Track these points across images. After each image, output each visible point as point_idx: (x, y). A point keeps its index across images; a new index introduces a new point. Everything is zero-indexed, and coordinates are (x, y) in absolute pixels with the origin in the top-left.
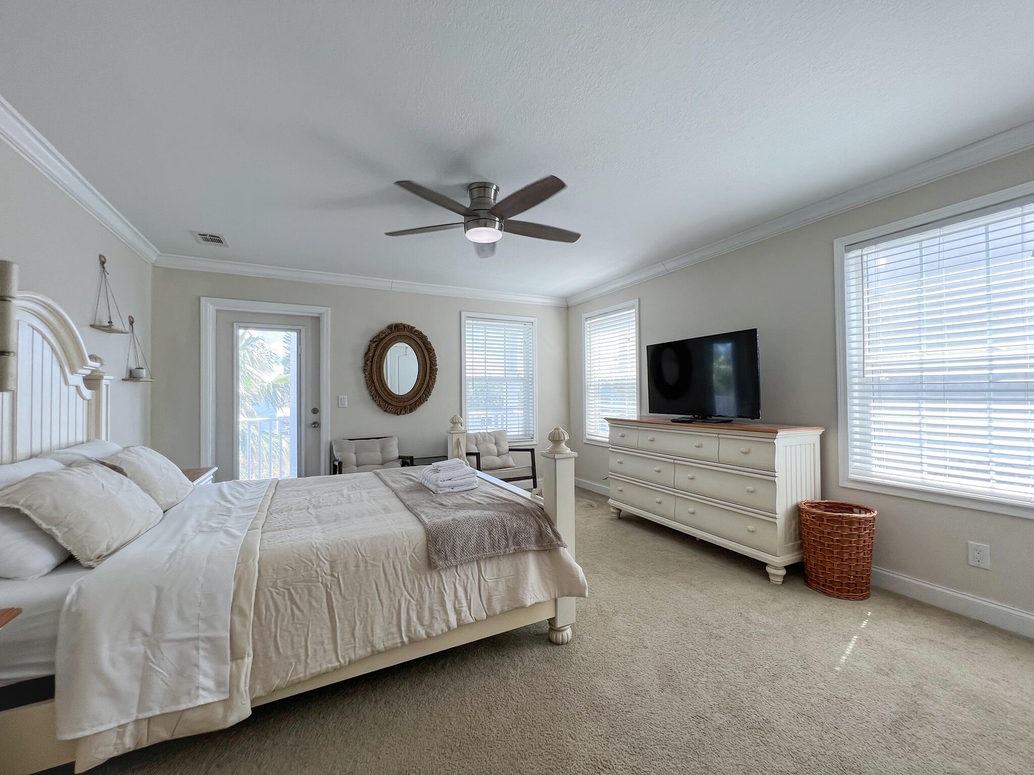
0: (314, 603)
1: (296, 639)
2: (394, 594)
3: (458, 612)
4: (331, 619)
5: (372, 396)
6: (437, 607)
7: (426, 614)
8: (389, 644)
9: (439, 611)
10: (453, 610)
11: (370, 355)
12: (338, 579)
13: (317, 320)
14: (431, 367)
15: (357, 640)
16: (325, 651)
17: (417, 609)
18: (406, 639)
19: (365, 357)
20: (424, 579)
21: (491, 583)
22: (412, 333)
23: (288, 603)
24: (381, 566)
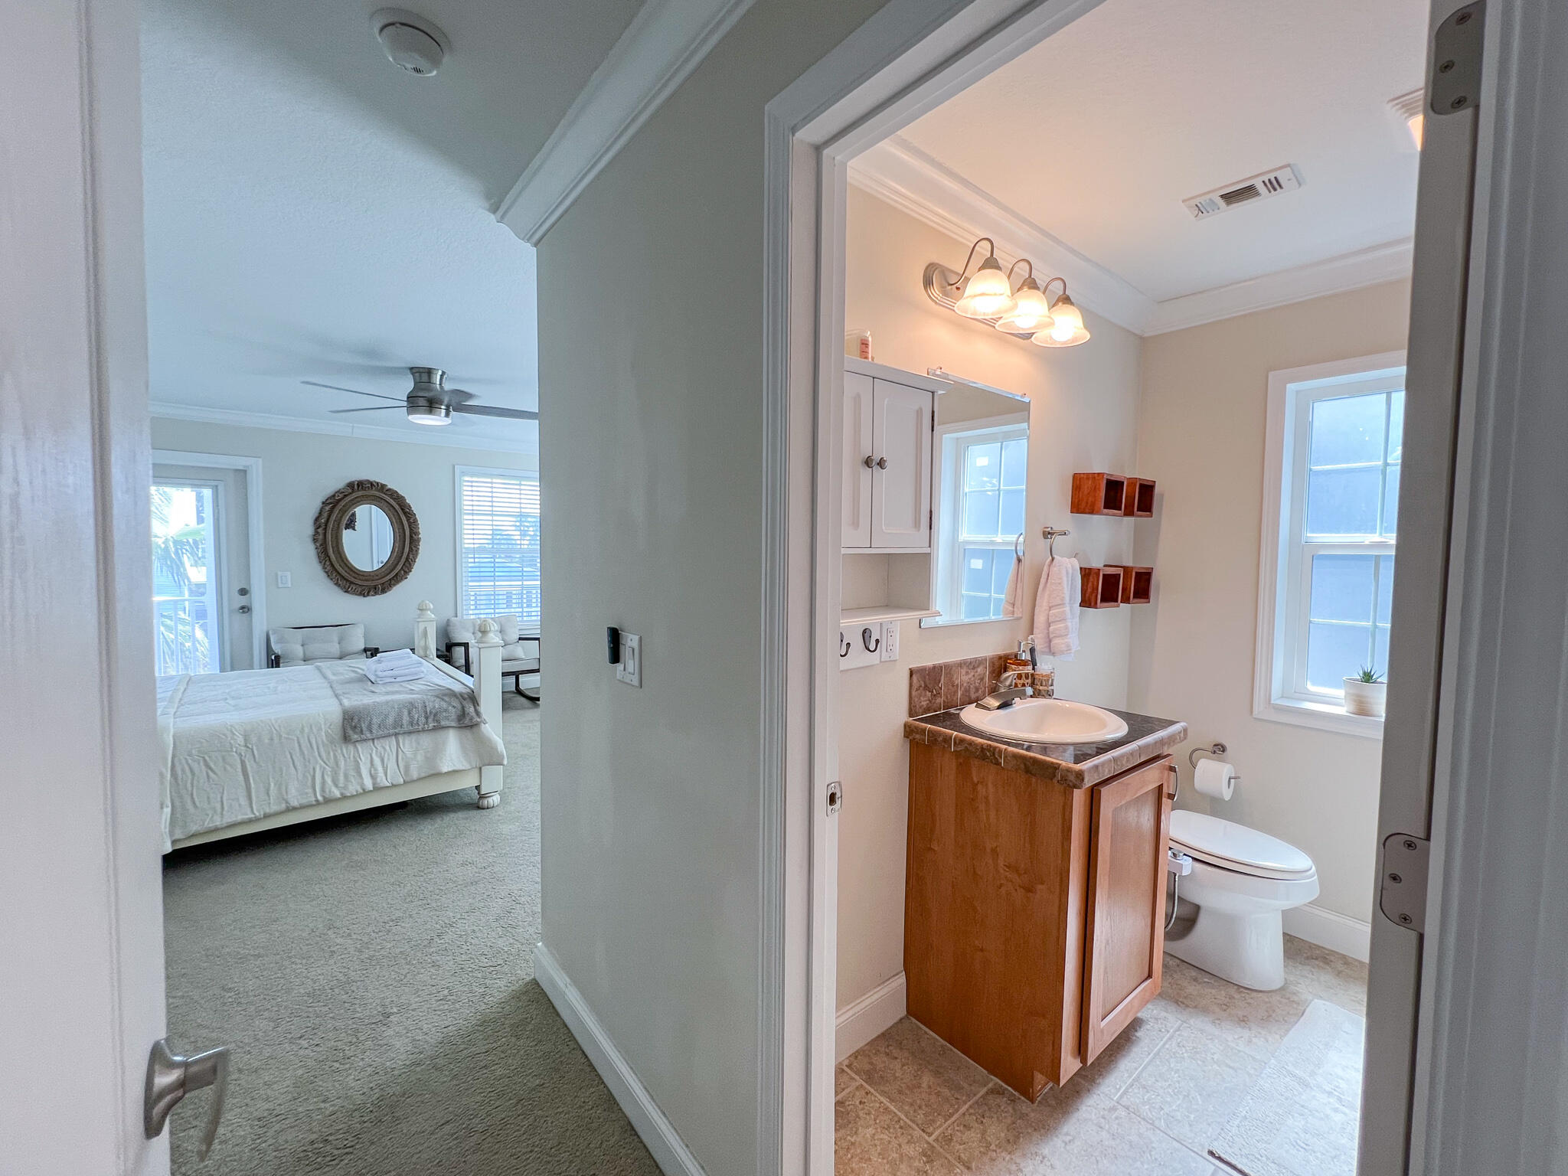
0: (228, 768)
1: (212, 795)
2: (309, 762)
3: (373, 777)
4: (245, 781)
5: (326, 572)
6: (352, 773)
7: (342, 778)
8: (304, 801)
9: (354, 776)
10: (369, 775)
11: (323, 521)
12: (252, 749)
13: (242, 473)
14: (411, 537)
15: (271, 798)
16: (240, 805)
17: (332, 774)
18: (320, 798)
19: (315, 523)
20: (339, 751)
21: (409, 754)
22: (382, 492)
23: (203, 767)
24: (296, 738)
